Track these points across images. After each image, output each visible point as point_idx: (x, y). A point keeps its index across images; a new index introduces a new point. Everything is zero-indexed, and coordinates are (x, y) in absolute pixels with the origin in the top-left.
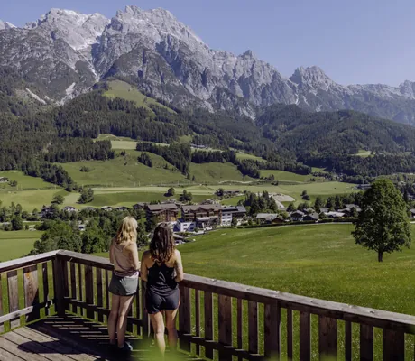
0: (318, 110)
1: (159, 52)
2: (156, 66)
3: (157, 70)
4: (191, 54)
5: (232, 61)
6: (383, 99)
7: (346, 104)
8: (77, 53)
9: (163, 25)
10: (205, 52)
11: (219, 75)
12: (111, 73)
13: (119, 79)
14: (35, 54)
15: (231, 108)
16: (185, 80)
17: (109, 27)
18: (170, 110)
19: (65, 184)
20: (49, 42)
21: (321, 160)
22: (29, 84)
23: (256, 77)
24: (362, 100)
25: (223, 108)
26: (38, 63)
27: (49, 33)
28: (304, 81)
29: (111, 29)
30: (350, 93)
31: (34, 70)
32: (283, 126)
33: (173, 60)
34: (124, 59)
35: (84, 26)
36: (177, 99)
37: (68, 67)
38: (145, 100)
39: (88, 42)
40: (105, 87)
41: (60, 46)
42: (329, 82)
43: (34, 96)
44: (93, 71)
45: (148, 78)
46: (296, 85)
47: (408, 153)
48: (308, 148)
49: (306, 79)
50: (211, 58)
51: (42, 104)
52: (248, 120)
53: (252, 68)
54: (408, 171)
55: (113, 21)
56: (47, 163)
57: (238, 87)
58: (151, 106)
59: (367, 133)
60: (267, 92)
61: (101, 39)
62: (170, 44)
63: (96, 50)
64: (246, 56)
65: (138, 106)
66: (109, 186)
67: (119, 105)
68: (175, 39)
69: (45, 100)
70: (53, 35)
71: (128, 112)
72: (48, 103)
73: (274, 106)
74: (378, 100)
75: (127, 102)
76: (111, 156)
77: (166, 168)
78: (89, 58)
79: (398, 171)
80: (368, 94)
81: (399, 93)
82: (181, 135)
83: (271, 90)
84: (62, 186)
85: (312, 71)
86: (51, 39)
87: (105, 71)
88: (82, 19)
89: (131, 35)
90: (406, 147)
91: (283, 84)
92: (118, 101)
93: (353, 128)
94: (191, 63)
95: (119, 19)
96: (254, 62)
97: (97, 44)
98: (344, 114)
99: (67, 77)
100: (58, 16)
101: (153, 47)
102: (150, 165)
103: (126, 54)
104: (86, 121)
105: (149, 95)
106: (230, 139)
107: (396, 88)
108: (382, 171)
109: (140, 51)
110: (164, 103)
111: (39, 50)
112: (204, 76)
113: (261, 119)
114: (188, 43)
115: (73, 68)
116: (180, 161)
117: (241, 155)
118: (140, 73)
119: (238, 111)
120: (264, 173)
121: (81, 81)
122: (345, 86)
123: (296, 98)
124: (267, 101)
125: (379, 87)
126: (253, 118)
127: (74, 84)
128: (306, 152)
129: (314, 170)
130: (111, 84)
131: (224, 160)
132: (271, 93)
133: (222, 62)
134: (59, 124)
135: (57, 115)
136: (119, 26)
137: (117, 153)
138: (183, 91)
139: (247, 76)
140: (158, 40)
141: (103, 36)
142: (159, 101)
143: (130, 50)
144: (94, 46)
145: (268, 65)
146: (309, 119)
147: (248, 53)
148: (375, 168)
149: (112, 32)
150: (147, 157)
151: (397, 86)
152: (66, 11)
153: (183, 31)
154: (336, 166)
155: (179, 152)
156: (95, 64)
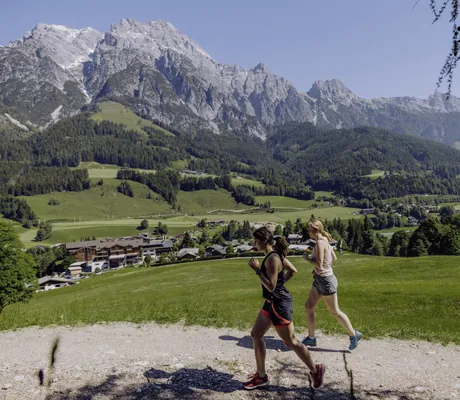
0: (339, 127)
1: (158, 69)
2: (154, 85)
3: (156, 89)
4: (194, 70)
5: (243, 75)
6: (411, 112)
7: (369, 120)
8: (66, 72)
9: (163, 38)
10: (212, 67)
11: (226, 92)
12: (103, 93)
13: (111, 99)
14: (17, 74)
15: (239, 128)
16: (187, 98)
17: (102, 42)
18: (167, 133)
19: (24, 220)
20: (34, 61)
21: (330, 182)
22: (9, 108)
23: (269, 93)
24: (387, 114)
25: (230, 128)
26: (21, 85)
27: (34, 50)
28: (322, 96)
29: (104, 44)
30: (374, 107)
31: (16, 93)
32: (296, 146)
33: (174, 77)
34: (118, 77)
35: (75, 42)
36: (179, 119)
37: (55, 88)
38: (139, 122)
39: (78, 61)
40: (94, 109)
41: (47, 64)
42: (352, 96)
43: (14, 121)
44: (85, 92)
45: (146, 98)
46: (315, 100)
47: (429, 172)
48: (318, 170)
49: (325, 93)
50: (218, 73)
51: (23, 130)
52: (257, 140)
53: (264, 83)
54: (422, 192)
55: (106, 36)
56: (10, 196)
57: (249, 105)
58: (145, 129)
59: (384, 151)
60: (281, 109)
61: (93, 56)
62: (170, 59)
63: (88, 69)
64: (258, 71)
65: (127, 129)
66: (77, 221)
67: (107, 129)
68: (176, 54)
69: (27, 126)
70: (38, 53)
71: (117, 136)
72: (30, 129)
73: (288, 124)
74: (404, 113)
75: (116, 125)
76: (86, 186)
77: (149, 198)
78: (80, 78)
79: (411, 192)
80: (394, 108)
81: (428, 106)
82: (175, 160)
83: (286, 106)
84: (21, 222)
85: (331, 84)
86: (36, 58)
87: (98, 91)
88: (73, 34)
89: (126, 51)
90: (428, 165)
91: (299, 99)
92: (106, 124)
93: (369, 146)
94: (195, 80)
95: (114, 34)
96: (266, 77)
97: (89, 62)
98: (363, 130)
99: (53, 99)
100: (45, 33)
101: (152, 63)
102: (131, 195)
103: (121, 72)
104: (67, 147)
105: (144, 117)
106: (234, 162)
107: (425, 101)
108: (393, 193)
109: (136, 69)
110: (161, 125)
111: (22, 70)
112: (208, 93)
113: (272, 140)
114: (191, 58)
115: (61, 88)
116: (167, 189)
117: (238, 180)
118: (137, 93)
119: (247, 131)
120: (260, 200)
121: (69, 103)
122: (369, 100)
123: (314, 114)
124: (282, 119)
125: (407, 100)
126: (263, 138)
127: (61, 107)
128: (315, 174)
129: (318, 194)
130: (101, 105)
131: (217, 187)
132: (286, 110)
133: (231, 77)
134: (36, 153)
135: (35, 141)
136: (113, 40)
137: (93, 182)
138: (185, 111)
139: (259, 92)
140: (157, 55)
141: (95, 52)
142: (156, 122)
143: (125, 68)
144: (86, 64)
145: (282, 79)
146: (323, 138)
147: (259, 67)
148: (385, 190)
149: (105, 48)
150: (128, 186)
151: (426, 98)
152: (55, 27)
153: (186, 44)
154: (344, 189)
155: (167, 179)
156: (86, 84)
